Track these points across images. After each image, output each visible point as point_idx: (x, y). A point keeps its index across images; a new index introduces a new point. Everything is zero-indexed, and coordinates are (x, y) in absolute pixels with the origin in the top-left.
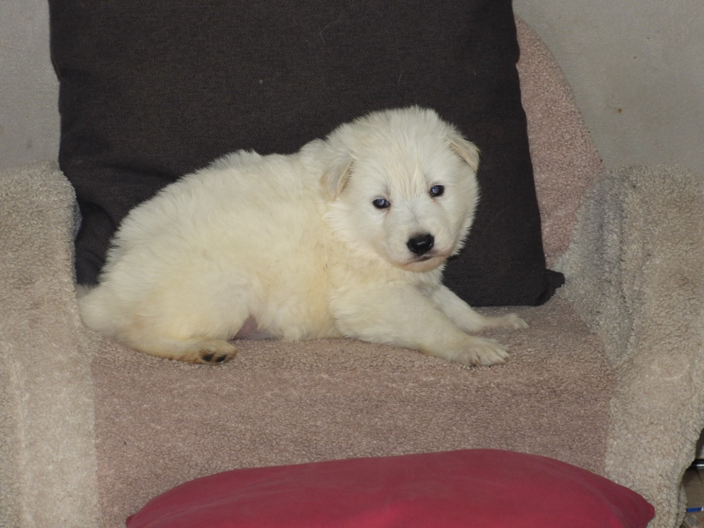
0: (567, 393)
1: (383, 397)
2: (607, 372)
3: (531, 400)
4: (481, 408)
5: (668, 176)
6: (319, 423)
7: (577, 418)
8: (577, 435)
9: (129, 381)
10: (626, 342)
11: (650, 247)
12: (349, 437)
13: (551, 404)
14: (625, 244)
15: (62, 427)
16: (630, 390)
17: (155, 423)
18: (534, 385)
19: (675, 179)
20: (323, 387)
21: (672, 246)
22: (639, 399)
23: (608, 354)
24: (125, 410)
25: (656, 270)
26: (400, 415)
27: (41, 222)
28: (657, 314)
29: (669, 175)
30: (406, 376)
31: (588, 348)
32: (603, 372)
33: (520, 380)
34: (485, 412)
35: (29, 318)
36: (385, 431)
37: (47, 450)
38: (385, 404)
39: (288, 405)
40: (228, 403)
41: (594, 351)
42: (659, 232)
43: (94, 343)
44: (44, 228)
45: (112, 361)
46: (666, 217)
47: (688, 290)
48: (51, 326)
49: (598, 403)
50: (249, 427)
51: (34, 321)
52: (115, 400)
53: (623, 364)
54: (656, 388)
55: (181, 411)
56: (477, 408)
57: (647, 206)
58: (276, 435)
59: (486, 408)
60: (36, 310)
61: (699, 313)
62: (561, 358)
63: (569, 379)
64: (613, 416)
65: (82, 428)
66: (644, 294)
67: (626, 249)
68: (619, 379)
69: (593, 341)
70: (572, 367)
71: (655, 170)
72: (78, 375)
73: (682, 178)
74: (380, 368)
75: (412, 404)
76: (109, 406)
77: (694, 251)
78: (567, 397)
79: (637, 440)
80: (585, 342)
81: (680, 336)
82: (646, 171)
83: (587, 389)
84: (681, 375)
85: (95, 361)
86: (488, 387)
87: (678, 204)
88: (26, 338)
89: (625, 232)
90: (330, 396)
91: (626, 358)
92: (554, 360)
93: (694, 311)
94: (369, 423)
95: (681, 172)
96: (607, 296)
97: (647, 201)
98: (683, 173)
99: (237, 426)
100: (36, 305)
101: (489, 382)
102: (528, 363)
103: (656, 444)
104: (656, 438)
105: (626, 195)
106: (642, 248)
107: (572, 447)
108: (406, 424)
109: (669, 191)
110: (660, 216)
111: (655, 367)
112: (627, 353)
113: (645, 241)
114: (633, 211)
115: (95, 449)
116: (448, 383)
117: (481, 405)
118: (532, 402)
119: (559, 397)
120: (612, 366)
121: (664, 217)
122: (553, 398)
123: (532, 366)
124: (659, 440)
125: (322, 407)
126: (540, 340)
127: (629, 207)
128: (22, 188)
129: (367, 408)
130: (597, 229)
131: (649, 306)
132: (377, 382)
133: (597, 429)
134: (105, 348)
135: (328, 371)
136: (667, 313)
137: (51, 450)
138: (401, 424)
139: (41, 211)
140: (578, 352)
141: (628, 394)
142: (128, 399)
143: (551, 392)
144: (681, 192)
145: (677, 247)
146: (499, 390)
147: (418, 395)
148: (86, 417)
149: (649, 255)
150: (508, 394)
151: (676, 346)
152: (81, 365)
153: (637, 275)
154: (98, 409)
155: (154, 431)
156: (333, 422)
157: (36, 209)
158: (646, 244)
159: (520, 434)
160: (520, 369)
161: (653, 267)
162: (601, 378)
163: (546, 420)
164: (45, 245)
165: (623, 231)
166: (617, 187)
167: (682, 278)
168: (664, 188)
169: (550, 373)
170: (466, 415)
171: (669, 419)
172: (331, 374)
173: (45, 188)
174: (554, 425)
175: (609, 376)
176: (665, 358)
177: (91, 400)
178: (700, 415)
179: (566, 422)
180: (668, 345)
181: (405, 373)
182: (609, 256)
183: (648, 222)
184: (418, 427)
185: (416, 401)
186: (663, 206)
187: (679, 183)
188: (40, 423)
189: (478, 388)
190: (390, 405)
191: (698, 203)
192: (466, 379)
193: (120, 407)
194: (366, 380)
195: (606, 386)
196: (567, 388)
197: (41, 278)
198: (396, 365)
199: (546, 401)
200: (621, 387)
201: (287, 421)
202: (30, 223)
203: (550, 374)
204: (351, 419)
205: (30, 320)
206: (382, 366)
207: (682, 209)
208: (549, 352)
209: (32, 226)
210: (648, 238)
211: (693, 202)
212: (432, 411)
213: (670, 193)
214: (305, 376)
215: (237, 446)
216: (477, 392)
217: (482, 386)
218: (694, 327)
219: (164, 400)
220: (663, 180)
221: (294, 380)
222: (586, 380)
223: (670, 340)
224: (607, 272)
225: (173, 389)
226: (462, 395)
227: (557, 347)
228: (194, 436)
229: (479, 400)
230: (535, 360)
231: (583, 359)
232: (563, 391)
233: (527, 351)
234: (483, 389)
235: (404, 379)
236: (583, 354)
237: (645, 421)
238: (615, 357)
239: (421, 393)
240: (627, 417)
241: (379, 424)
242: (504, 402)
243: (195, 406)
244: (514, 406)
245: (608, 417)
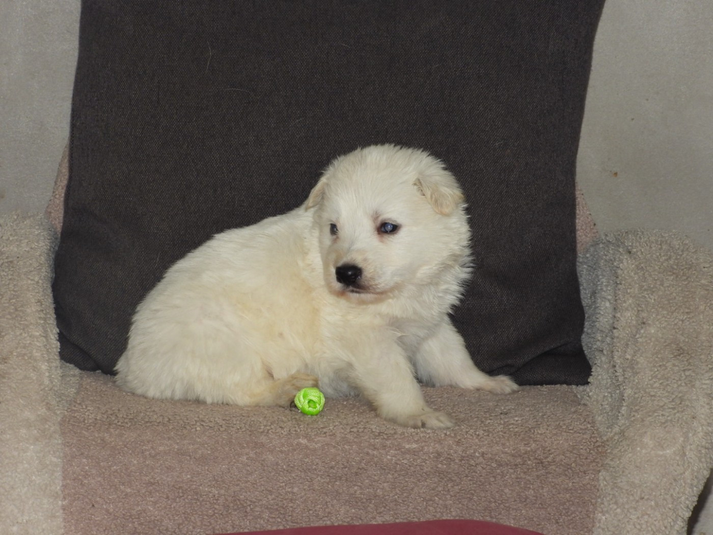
0: (555, 465)
1: (363, 464)
2: (597, 444)
3: (517, 471)
4: (465, 478)
5: (664, 242)
6: (296, 490)
7: (565, 491)
8: (564, 509)
9: (99, 441)
10: (617, 413)
11: (645, 315)
12: (327, 505)
13: (537, 476)
14: (618, 311)
15: (27, 486)
16: (621, 463)
17: (124, 485)
18: (520, 456)
19: (672, 245)
20: (301, 452)
21: (668, 314)
22: (629, 473)
23: (598, 425)
24: (94, 471)
25: (650, 339)
26: (380, 484)
27: (12, 273)
28: (650, 384)
29: (666, 241)
30: (388, 443)
31: (578, 418)
32: (593, 444)
33: (506, 450)
34: (469, 483)
36: (365, 500)
37: (12, 511)
38: (365, 471)
39: (264, 470)
40: (202, 466)
41: (584, 422)
42: (655, 300)
43: (64, 402)
44: (15, 279)
45: (82, 420)
46: (662, 285)
47: (683, 361)
48: (19, 381)
49: (587, 476)
50: (223, 492)
52: (84, 460)
53: (614, 436)
54: (648, 461)
55: (152, 473)
56: (460, 479)
57: (643, 272)
58: (251, 501)
59: (470, 478)
60: (4, 364)
61: (694, 385)
62: (550, 428)
63: (557, 451)
64: (602, 489)
65: (48, 488)
66: (637, 363)
67: (619, 316)
68: (609, 451)
69: (582, 412)
70: (561, 438)
71: (652, 236)
72: (46, 433)
73: (679, 245)
74: (361, 434)
75: (393, 472)
76: (78, 467)
77: (691, 321)
78: (554, 469)
79: (626, 515)
80: (575, 412)
81: (674, 409)
82: (642, 237)
83: (575, 461)
84: (674, 449)
85: (64, 419)
86: (472, 457)
87: (675, 271)
89: (619, 299)
90: (308, 462)
91: (616, 429)
92: (542, 430)
93: (689, 382)
94: (348, 491)
95: (678, 239)
96: (598, 366)
97: (642, 267)
98: (680, 239)
99: (210, 490)
100: (5, 359)
101: (474, 451)
102: (515, 433)
103: (646, 520)
104: (647, 514)
105: (621, 261)
106: (636, 316)
107: (559, 521)
108: (386, 494)
109: (666, 258)
110: (656, 283)
111: (646, 440)
112: (619, 424)
113: (640, 309)
114: (627, 278)
115: (61, 511)
116: (431, 451)
117: (465, 475)
118: (518, 473)
119: (547, 468)
120: (602, 437)
121: (660, 285)
122: (540, 470)
123: (519, 436)
124: (649, 515)
125: (300, 473)
126: (528, 409)
127: (623, 273)
129: (346, 475)
130: (589, 295)
131: (643, 376)
132: (357, 449)
133: (585, 503)
134: (75, 406)
135: (306, 436)
136: (661, 384)
137: (16, 511)
138: (381, 493)
139: (11, 262)
140: (567, 422)
141: (618, 467)
142: (97, 460)
143: (538, 463)
144: (678, 259)
145: (672, 316)
146: (484, 459)
147: (399, 462)
148: (54, 477)
149: (644, 323)
150: (493, 465)
151: (669, 418)
152: (49, 424)
153: (630, 343)
154: (66, 470)
155: (124, 494)
156: (310, 489)
157: (6, 260)
158: (641, 312)
159: (505, 506)
160: (506, 438)
161: (648, 335)
162: (590, 450)
163: (533, 492)
164: (15, 297)
165: (617, 298)
166: (611, 252)
167: (677, 349)
168: (660, 255)
169: (537, 443)
170: (449, 485)
171: (661, 495)
172: (310, 440)
173: (16, 238)
174: (541, 498)
175: (599, 448)
176: (657, 431)
177: (59, 460)
178: (693, 491)
179: (553, 495)
180: (661, 418)
181: (386, 440)
182: (601, 324)
183: (643, 289)
184: (398, 497)
185: (397, 469)
186: (659, 273)
187: (677, 250)
188: (6, 482)
189: (462, 456)
190: (370, 472)
191: (695, 270)
192: (450, 447)
193: (89, 468)
194: (346, 446)
195: (596, 459)
196: (555, 460)
197: (10, 332)
198: (378, 432)
199: (532, 473)
200: (612, 460)
201: (262, 487)
203: (537, 445)
204: (330, 486)
206: (363, 432)
207: (679, 277)
208: (537, 422)
210: (643, 306)
211: (691, 270)
212: (414, 481)
213: (667, 260)
214: (283, 441)
215: (210, 511)
216: (461, 461)
217: (466, 455)
218: (689, 400)
219: (135, 462)
220: (660, 246)
221: (271, 445)
222: (575, 452)
223: (664, 413)
224: (599, 340)
225: (145, 450)
226: (445, 464)
227: (545, 417)
228: (165, 500)
229: (463, 469)
230: (522, 430)
231: (572, 430)
232: (551, 462)
233: (514, 420)
234: (467, 458)
235: (385, 446)
236: (573, 424)
237: (635, 496)
238: (606, 429)
239: (403, 461)
240: (617, 491)
241: (358, 492)
242: (489, 472)
243: (168, 468)
244: (500, 477)
245: (597, 491)
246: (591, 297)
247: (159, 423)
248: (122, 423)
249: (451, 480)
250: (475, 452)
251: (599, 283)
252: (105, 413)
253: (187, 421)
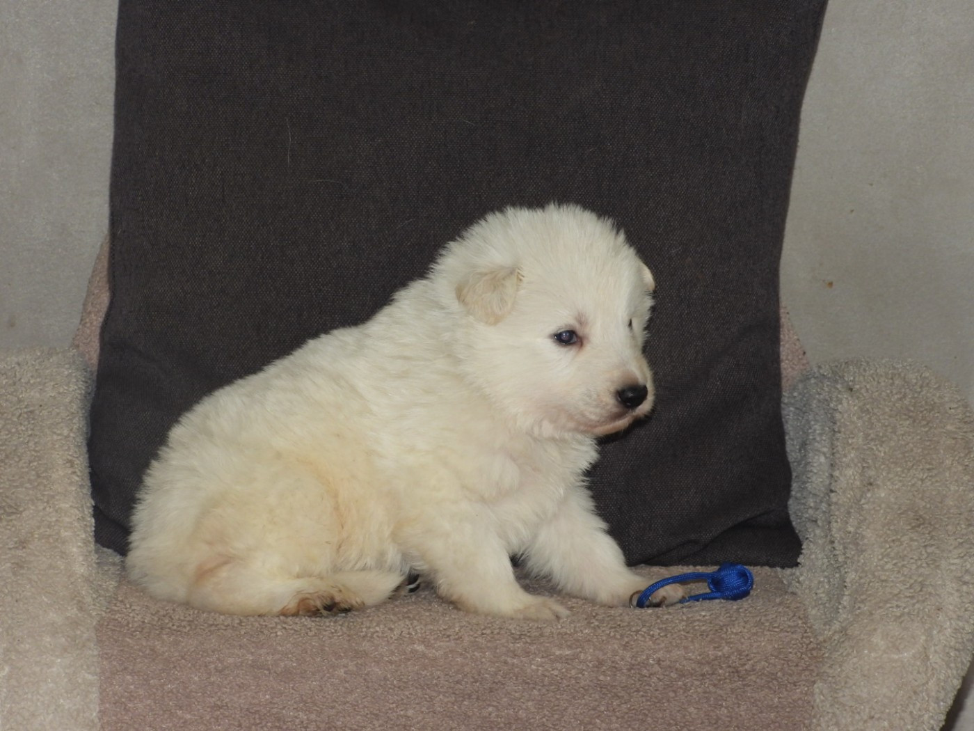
0: (755, 674)
1: (500, 677)
2: (811, 646)
3: (705, 683)
4: (635, 693)
5: (897, 376)
6: (410, 713)
7: (769, 709)
9: (147, 652)
10: (837, 604)
11: (872, 473)
13: (732, 689)
14: (836, 469)
15: (53, 713)
16: (842, 671)
17: (182, 710)
18: (709, 663)
19: (907, 379)
20: (417, 662)
21: (903, 472)
22: (854, 684)
23: (812, 621)
24: (141, 692)
25: (880, 506)
26: (523, 703)
27: (31, 427)
28: (880, 566)
29: (899, 374)
30: (532, 648)
31: (785, 612)
32: (805, 647)
33: (690, 655)
34: (640, 699)
35: (13, 561)
36: (502, 725)
38: (502, 687)
39: (368, 687)
40: (285, 683)
41: (793, 617)
42: (885, 453)
45: (125, 623)
46: (894, 432)
47: (924, 534)
48: (42, 572)
49: (798, 689)
50: (313, 716)
51: (19, 565)
52: (129, 677)
53: (833, 635)
54: (878, 668)
55: (219, 694)
56: (629, 694)
57: (868, 416)
59: (641, 693)
60: (22, 550)
61: (938, 566)
62: (748, 626)
63: (757, 655)
64: (818, 706)
65: (81, 715)
66: (863, 537)
67: (837, 475)
68: (827, 655)
69: (791, 603)
70: (762, 639)
71: (880, 367)
72: (77, 642)
73: (917, 378)
75: (540, 688)
76: (120, 686)
77: (933, 480)
78: (754, 679)
80: (780, 604)
81: (912, 597)
82: (867, 369)
83: (783, 669)
84: (913, 652)
85: (101, 622)
86: (645, 664)
87: (911, 414)
88: (7, 588)
89: (838, 451)
90: (426, 675)
91: (836, 626)
92: (737, 628)
93: (931, 562)
94: (480, 713)
95: (915, 370)
96: (811, 541)
97: (868, 410)
98: (918, 371)
99: (296, 715)
100: (23, 543)
101: (647, 657)
102: (701, 632)
105: (840, 401)
106: (860, 474)
108: (531, 716)
109: (900, 396)
110: (886, 431)
111: (877, 639)
112: (839, 619)
113: (865, 465)
114: (848, 424)
116: (589, 658)
117: (635, 689)
118: (707, 686)
119: (744, 679)
120: (818, 637)
121: (891, 433)
122: (736, 682)
123: (707, 636)
125: (415, 690)
127: (843, 417)
128: (7, 380)
130: (798, 447)
131: (870, 555)
132: (492, 657)
133: (795, 724)
134: (115, 605)
135: (424, 641)
136: (894, 565)
139: (32, 412)
140: (770, 617)
141: (839, 676)
142: (146, 676)
143: (733, 672)
144: (916, 398)
145: (909, 474)
146: (661, 668)
147: (547, 674)
148: (88, 700)
149: (871, 484)
150: (672, 674)
151: (906, 610)
152: (82, 629)
153: (852, 511)
154: (105, 690)
155: (182, 721)
156: (429, 712)
157: (25, 410)
158: (866, 469)
160: (690, 639)
161: (877, 500)
162: (802, 654)
163: (726, 711)
165: (835, 451)
166: (826, 389)
167: (916, 517)
168: (892, 392)
169: (732, 645)
170: (615, 703)
171: (896, 713)
172: (428, 645)
173: (38, 380)
174: (737, 718)
175: (813, 652)
176: (891, 627)
177: (95, 677)
178: (939, 706)
179: (754, 714)
180: (895, 610)
181: (530, 644)
182: (814, 485)
183: (870, 438)
184: (547, 720)
186: (890, 416)
187: (913, 386)
188: (24, 708)
189: (632, 665)
190: (510, 688)
192: (615, 652)
193: (135, 687)
194: (476, 654)
195: (809, 665)
196: (755, 668)
197: (30, 506)
198: (518, 633)
199: (725, 685)
200: (831, 667)
201: (366, 709)
202: (17, 429)
203: (731, 648)
205: (13, 564)
206: (498, 633)
207: (918, 421)
208: (730, 617)
209: (20, 434)
210: (870, 461)
211: (933, 412)
212: (568, 698)
213: (900, 399)
214: (392, 647)
216: (629, 670)
217: (637, 663)
218: (932, 585)
219: (196, 679)
220: (891, 381)
221: (376, 653)
222: (781, 657)
223: (898, 603)
224: (811, 507)
225: (209, 663)
226: (609, 676)
227: (741, 610)
228: (237, 729)
229: (633, 682)
230: (711, 628)
231: (778, 627)
232: (750, 671)
233: (700, 615)
234: (638, 667)
235: (528, 653)
236: (778, 620)
237: (862, 714)
238: (822, 626)
239: (552, 672)
240: (838, 709)
241: (493, 715)
242: (667, 685)
243: (239, 687)
244: (681, 691)
245: (811, 708)
246: (800, 450)
247: (227, 626)
248: (178, 627)
249: (616, 696)
250: (648, 659)
251: (810, 431)
252: (156, 613)
253: (264, 623)
